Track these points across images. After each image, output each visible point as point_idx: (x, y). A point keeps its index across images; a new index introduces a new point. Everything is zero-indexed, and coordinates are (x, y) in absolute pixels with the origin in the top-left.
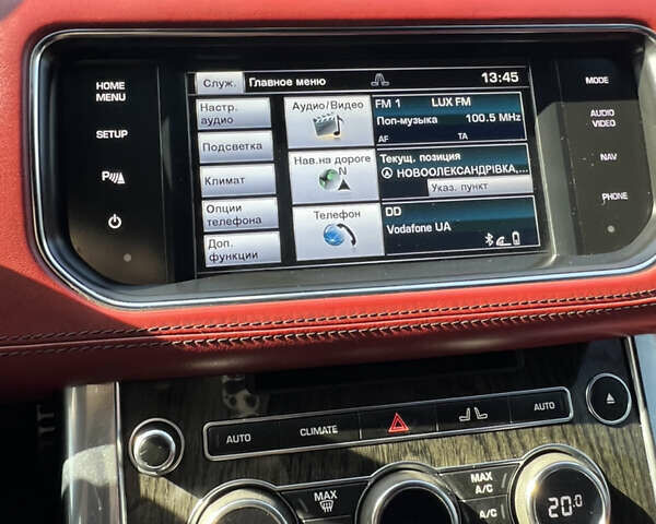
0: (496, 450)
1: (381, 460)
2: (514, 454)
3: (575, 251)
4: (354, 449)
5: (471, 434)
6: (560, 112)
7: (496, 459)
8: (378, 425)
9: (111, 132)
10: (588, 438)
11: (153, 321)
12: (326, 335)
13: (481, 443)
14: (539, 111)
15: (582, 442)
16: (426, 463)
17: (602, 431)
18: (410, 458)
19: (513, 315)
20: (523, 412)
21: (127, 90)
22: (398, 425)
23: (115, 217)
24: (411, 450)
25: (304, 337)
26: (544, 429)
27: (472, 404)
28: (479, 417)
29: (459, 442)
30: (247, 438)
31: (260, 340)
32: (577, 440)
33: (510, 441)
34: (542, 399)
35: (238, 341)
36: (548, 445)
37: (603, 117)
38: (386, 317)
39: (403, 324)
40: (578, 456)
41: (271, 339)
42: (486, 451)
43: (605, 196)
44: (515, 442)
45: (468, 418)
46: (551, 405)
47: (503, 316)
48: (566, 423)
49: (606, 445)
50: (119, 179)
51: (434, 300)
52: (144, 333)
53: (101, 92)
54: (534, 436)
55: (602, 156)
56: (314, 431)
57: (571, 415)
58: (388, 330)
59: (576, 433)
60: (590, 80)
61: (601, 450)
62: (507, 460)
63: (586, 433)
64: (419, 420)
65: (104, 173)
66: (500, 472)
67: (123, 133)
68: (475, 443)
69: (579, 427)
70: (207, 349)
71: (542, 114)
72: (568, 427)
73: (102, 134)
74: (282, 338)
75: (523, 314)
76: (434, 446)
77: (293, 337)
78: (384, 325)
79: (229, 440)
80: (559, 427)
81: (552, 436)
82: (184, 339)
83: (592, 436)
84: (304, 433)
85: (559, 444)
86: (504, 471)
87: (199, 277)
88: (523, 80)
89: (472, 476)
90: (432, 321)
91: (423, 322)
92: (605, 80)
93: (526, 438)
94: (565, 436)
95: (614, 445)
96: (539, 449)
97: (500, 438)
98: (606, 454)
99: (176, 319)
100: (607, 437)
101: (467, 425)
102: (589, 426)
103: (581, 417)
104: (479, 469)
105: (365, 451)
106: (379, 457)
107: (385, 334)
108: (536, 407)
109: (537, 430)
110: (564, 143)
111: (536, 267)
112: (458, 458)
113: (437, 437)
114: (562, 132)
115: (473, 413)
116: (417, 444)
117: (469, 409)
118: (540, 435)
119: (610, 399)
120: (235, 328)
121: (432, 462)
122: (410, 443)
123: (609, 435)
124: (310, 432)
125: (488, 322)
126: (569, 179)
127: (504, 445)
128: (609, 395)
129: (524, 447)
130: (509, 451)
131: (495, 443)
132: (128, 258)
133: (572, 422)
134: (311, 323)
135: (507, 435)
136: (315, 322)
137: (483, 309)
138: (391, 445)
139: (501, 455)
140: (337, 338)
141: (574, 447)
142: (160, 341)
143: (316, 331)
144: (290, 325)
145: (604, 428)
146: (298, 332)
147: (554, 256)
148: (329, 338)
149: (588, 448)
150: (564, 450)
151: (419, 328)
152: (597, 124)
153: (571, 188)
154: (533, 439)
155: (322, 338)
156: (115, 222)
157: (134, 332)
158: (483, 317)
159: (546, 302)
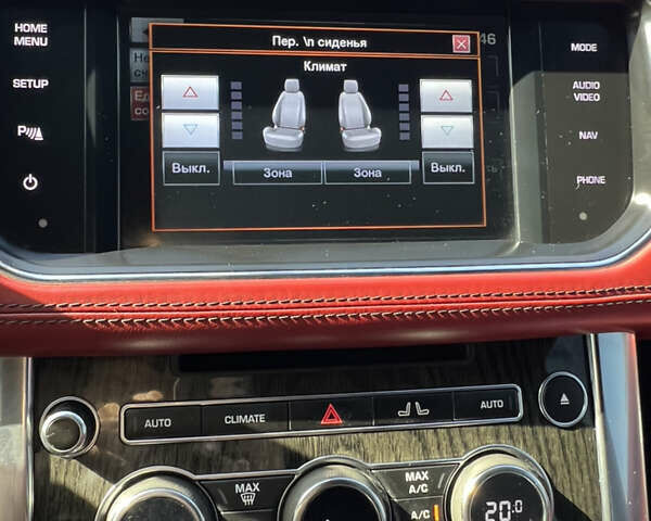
0: (434, 448)
1: (311, 454)
2: (455, 453)
3: (541, 239)
4: (281, 440)
5: (410, 430)
6: (538, 82)
7: (435, 457)
8: (309, 415)
9: (30, 81)
10: (537, 439)
11: (62, 296)
12: (253, 320)
13: (420, 440)
14: (514, 83)
15: (529, 443)
16: (359, 458)
17: (552, 433)
18: (342, 452)
19: (463, 308)
20: (469, 409)
21: (50, 34)
22: (331, 417)
23: (30, 178)
24: (343, 444)
25: (229, 321)
26: (491, 427)
27: (413, 399)
28: (420, 412)
29: (396, 438)
30: (167, 422)
31: (181, 322)
32: (525, 441)
33: (451, 439)
34: (489, 396)
35: (155, 323)
36: (492, 444)
37: (587, 90)
38: (321, 304)
39: (339, 312)
40: (523, 458)
41: (193, 322)
42: (424, 448)
43: (580, 179)
44: (457, 440)
45: (407, 413)
46: (500, 404)
47: (452, 308)
48: (513, 423)
49: (556, 448)
50: (37, 135)
51: (376, 287)
52: (52, 309)
53: (21, 34)
54: (478, 435)
55: (581, 133)
56: (240, 419)
57: (520, 414)
58: (323, 318)
60: (575, 47)
61: (549, 454)
62: (447, 459)
63: (534, 434)
64: (356, 413)
65: (19, 127)
66: (437, 471)
67: (43, 83)
68: (414, 439)
69: (528, 429)
70: (121, 329)
71: (517, 85)
72: (516, 428)
73: (19, 83)
74: (206, 321)
75: (473, 307)
76: (369, 441)
77: (218, 321)
78: (319, 312)
79: (148, 424)
80: (507, 427)
81: (497, 437)
83: (541, 438)
84: (229, 420)
85: (505, 444)
86: (442, 470)
87: (121, 249)
88: (501, 43)
89: (407, 474)
90: (373, 311)
91: (362, 311)
92: (593, 48)
93: (469, 436)
94: (511, 437)
95: (563, 447)
96: (483, 448)
97: (440, 435)
98: (555, 458)
99: (88, 296)
100: (557, 440)
101: (406, 420)
102: (539, 429)
103: (532, 418)
104: (415, 467)
105: (294, 444)
106: (308, 451)
107: (320, 322)
108: (483, 405)
109: (482, 428)
110: (540, 118)
111: (497, 254)
112: (393, 455)
113: (373, 432)
114: (539, 104)
115: (413, 406)
116: (350, 438)
117: (409, 404)
118: (485, 434)
119: (564, 399)
120: (153, 308)
121: (365, 458)
122: (343, 436)
123: (560, 438)
124: (235, 420)
125: (435, 314)
126: (542, 159)
127: (444, 443)
128: (564, 396)
129: (466, 446)
130: (450, 450)
131: (435, 440)
132: (43, 223)
133: (521, 423)
134: (238, 307)
135: (449, 434)
136: (242, 307)
137: (430, 300)
138: (322, 438)
139: (441, 454)
140: (266, 324)
141: (520, 449)
142: (71, 318)
143: (243, 316)
144: (215, 307)
145: (555, 430)
146: (223, 315)
147: (518, 244)
148: (258, 324)
149: (535, 450)
150: (509, 451)
151: (357, 317)
152: (579, 97)
153: (542, 168)
154: (476, 438)
155: (250, 324)
156: (30, 182)
157: (41, 308)
158: (430, 309)
159: (501, 295)
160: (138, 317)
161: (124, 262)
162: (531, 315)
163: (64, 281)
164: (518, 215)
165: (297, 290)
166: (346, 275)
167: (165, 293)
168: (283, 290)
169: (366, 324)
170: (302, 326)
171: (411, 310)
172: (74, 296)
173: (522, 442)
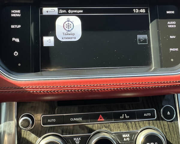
0: (131, 127)
1: (95, 129)
2: (137, 129)
3: (160, 67)
4: (87, 125)
5: (124, 122)
6: (157, 22)
7: (131, 130)
8: (95, 118)
9: (16, 26)
10: (161, 125)
11: (24, 85)
13: (126, 125)
14: (151, 22)
15: (159, 126)
16: (109, 130)
17: (165, 123)
18: (104, 129)
19: (138, 86)
20: (141, 116)
21: (21, 13)
22: (101, 118)
23: (16, 52)
24: (104, 126)
26: (147, 121)
27: (124, 113)
28: (126, 117)
29: (120, 124)
30: (54, 120)
31: (58, 91)
32: (157, 125)
34: (146, 112)
35: (51, 92)
36: (148, 126)
37: (172, 24)
38: (97, 86)
39: (103, 88)
40: (157, 130)
41: (61, 91)
42: (128, 127)
43: (171, 49)
44: (137, 125)
45: (123, 117)
46: (150, 114)
47: (135, 87)
48: (154, 120)
49: (167, 127)
50: (17, 40)
51: (113, 81)
52: (22, 88)
53: (13, 13)
54: (144, 124)
55: (170, 36)
56: (75, 119)
57: (156, 117)
59: (157, 123)
60: (168, 12)
61: (165, 129)
62: (135, 131)
63: (160, 123)
64: (108, 117)
65: (13, 38)
67: (19, 26)
68: (125, 125)
69: (158, 122)
70: (41, 94)
72: (154, 121)
73: (13, 27)
74: (65, 91)
75: (141, 86)
76: (112, 125)
77: (68, 91)
78: (97, 88)
79: (49, 121)
80: (152, 121)
81: (149, 124)
82: (34, 91)
84: (72, 119)
85: (151, 126)
86: (133, 134)
87: (41, 71)
88: (147, 12)
89: (123, 135)
90: (112, 88)
91: (109, 88)
92: (173, 12)
93: (141, 124)
94: (153, 124)
95: (169, 127)
96: (145, 128)
97: (133, 124)
99: (32, 84)
100: (167, 125)
101: (122, 119)
102: (161, 122)
103: (159, 118)
104: (125, 133)
105: (90, 126)
106: (94, 128)
107: (97, 91)
108: (145, 115)
109: (145, 121)
110: (158, 33)
111: (147, 71)
112: (119, 129)
113: (113, 123)
114: (158, 29)
115: (124, 115)
116: (106, 124)
117: (123, 115)
118: (146, 123)
120: (50, 88)
121: (111, 130)
122: (104, 124)
124: (73, 119)
125: (130, 88)
126: (159, 44)
127: (134, 126)
128: (168, 112)
129: (140, 127)
130: (135, 128)
131: (131, 125)
132: (19, 65)
133: (156, 120)
134: (74, 87)
135: (135, 123)
137: (128, 84)
138: (98, 125)
139: (133, 129)
140: (82, 92)
141: (156, 128)
142: (27, 91)
143: (75, 90)
144: (67, 87)
145: (166, 122)
146: (70, 90)
147: (153, 68)
148: (79, 92)
149: (160, 128)
150: (153, 128)
151: (108, 89)
152: (169, 26)
153: (160, 47)
155: (77, 92)
156: (16, 53)
157: (19, 88)
158: (128, 87)
159: (149, 83)
160: (46, 90)
161: (42, 75)
162: (158, 88)
163: (25, 80)
164: (153, 60)
165: (90, 82)
166: (104, 78)
167: (53, 83)
168: (86, 82)
169: (110, 92)
170: (92, 92)
171: (123, 87)
172: (28, 85)
173: (156, 126)
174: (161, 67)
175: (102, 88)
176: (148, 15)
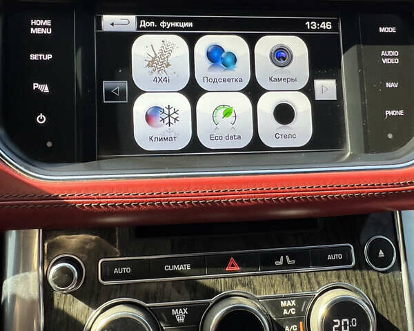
0: (298, 285)
1: (220, 289)
2: (312, 288)
3: (363, 150)
4: (201, 281)
5: (282, 274)
6: (359, 54)
7: (299, 291)
8: (218, 265)
9: (41, 55)
10: (364, 279)
11: (62, 190)
12: (183, 204)
13: (289, 280)
15: (359, 282)
16: (250, 292)
17: (374, 275)
18: (240, 288)
19: (316, 194)
20: (320, 260)
21: (53, 26)
22: (233, 266)
23: (41, 116)
24: (240, 283)
25: (168, 204)
26: (334, 272)
27: (284, 254)
28: (289, 262)
29: (274, 279)
30: (128, 270)
31: (138, 205)
32: (356, 281)
33: (309, 279)
34: (333, 251)
35: (121, 206)
36: (335, 283)
37: (390, 57)
38: (226, 193)
40: (356, 291)
41: (145, 205)
42: (292, 285)
43: (388, 113)
44: (313, 280)
45: (281, 263)
46: (340, 256)
47: (308, 195)
48: (349, 269)
49: (376, 284)
50: (45, 88)
51: (261, 182)
52: (56, 198)
53: (35, 27)
54: (327, 277)
55: (387, 84)
56: (174, 267)
57: (353, 263)
58: (227, 202)
59: (356, 275)
60: (382, 30)
61: (373, 290)
62: (307, 292)
63: (363, 276)
64: (248, 263)
65: (34, 84)
66: (301, 300)
67: (49, 57)
68: (285, 280)
69: (358, 272)
70: (100, 210)
71: (346, 54)
72: (350, 271)
73: (34, 57)
74: (153, 204)
75: (322, 194)
76: (257, 281)
77: (161, 204)
78: (225, 198)
79: (116, 271)
80: (345, 272)
81: (339, 277)
82: (83, 203)
83: (367, 278)
84: (167, 268)
85: (344, 283)
86: (303, 300)
87: (98, 160)
88: (335, 28)
89: (282, 302)
90: (259, 197)
91: (252, 197)
92: (393, 30)
93: (321, 277)
94: (348, 278)
95: (381, 285)
96: (330, 285)
97: (303, 277)
98: (376, 291)
99: (78, 189)
101: (280, 267)
102: (365, 272)
103: (361, 265)
104: (286, 298)
105: (209, 283)
106: (218, 287)
107: (225, 204)
108: (329, 257)
109: (329, 272)
110: (361, 75)
111: (336, 160)
112: (273, 290)
113: (259, 275)
114: (360, 66)
115: (285, 259)
116: (245, 279)
117: (282, 257)
118: (331, 276)
119: (381, 253)
120: (120, 196)
121: (255, 292)
122: (240, 278)
123: (379, 278)
124: (171, 268)
125: (298, 199)
126: (363, 100)
127: (305, 282)
128: (381, 251)
129: (319, 284)
130: (308, 286)
131: (299, 280)
132: (49, 144)
133: (354, 269)
134: (173, 195)
135: (307, 275)
136: (176, 195)
137: (295, 190)
138: (227, 279)
139: (303, 289)
140: (191, 206)
141: (354, 286)
142: (68, 203)
143: (177, 201)
144: (159, 195)
145: (376, 273)
146: (164, 201)
147: (349, 154)
148: (186, 206)
149: (364, 286)
150: (346, 287)
151: (249, 201)
152: (385, 61)
153: (363, 107)
154: (325, 279)
155: (181, 206)
156: (41, 119)
157: (49, 197)
158: (295, 195)
159: (340, 186)
160: (110, 202)
161: (99, 168)
162: (360, 199)
163: (63, 180)
164: (348, 136)
165: (210, 184)
167: (127, 186)
168: (202, 184)
169: (255, 205)
170: (214, 207)
171: (283, 196)
172: (70, 189)
173: (354, 282)
174: (367, 151)
175: (237, 198)
176: (339, 35)
